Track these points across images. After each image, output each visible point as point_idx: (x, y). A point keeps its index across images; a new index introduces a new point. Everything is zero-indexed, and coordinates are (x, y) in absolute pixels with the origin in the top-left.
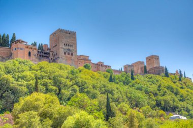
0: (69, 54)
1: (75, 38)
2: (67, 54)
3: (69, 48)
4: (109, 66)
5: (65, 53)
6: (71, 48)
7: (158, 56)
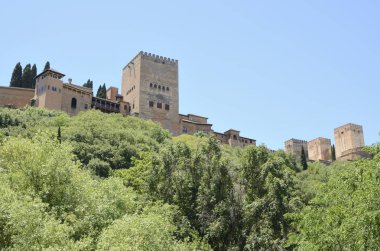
0: (159, 106)
1: (175, 73)
2: (155, 106)
3: (161, 93)
4: (251, 141)
5: (151, 104)
6: (165, 94)
7: (361, 127)
